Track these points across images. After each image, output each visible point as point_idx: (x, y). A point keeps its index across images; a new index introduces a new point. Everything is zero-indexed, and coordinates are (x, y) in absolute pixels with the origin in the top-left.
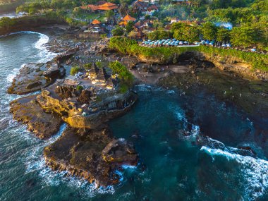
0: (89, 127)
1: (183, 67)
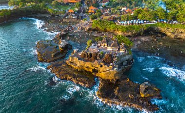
0: (117, 78)
1: (147, 38)
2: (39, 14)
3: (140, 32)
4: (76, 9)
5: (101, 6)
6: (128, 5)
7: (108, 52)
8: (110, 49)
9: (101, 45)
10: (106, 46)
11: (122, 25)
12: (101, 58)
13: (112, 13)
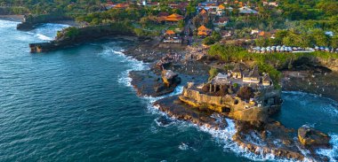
1: (298, 73)
2: (119, 37)
3: (287, 64)
4: (178, 30)
5: (217, 26)
6: (261, 26)
7: (246, 84)
8: (246, 80)
9: (231, 76)
10: (239, 77)
11: (258, 52)
12: (234, 92)
13: (238, 37)
